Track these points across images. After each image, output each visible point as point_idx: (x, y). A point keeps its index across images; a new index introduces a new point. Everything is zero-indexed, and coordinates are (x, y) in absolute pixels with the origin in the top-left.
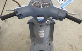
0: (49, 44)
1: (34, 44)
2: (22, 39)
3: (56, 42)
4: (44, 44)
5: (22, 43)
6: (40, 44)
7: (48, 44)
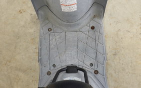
0: (93, 28)
1: (50, 30)
2: (20, 12)
3: (111, 15)
4: (77, 28)
5: (22, 23)
6: (65, 29)
7: (88, 28)
